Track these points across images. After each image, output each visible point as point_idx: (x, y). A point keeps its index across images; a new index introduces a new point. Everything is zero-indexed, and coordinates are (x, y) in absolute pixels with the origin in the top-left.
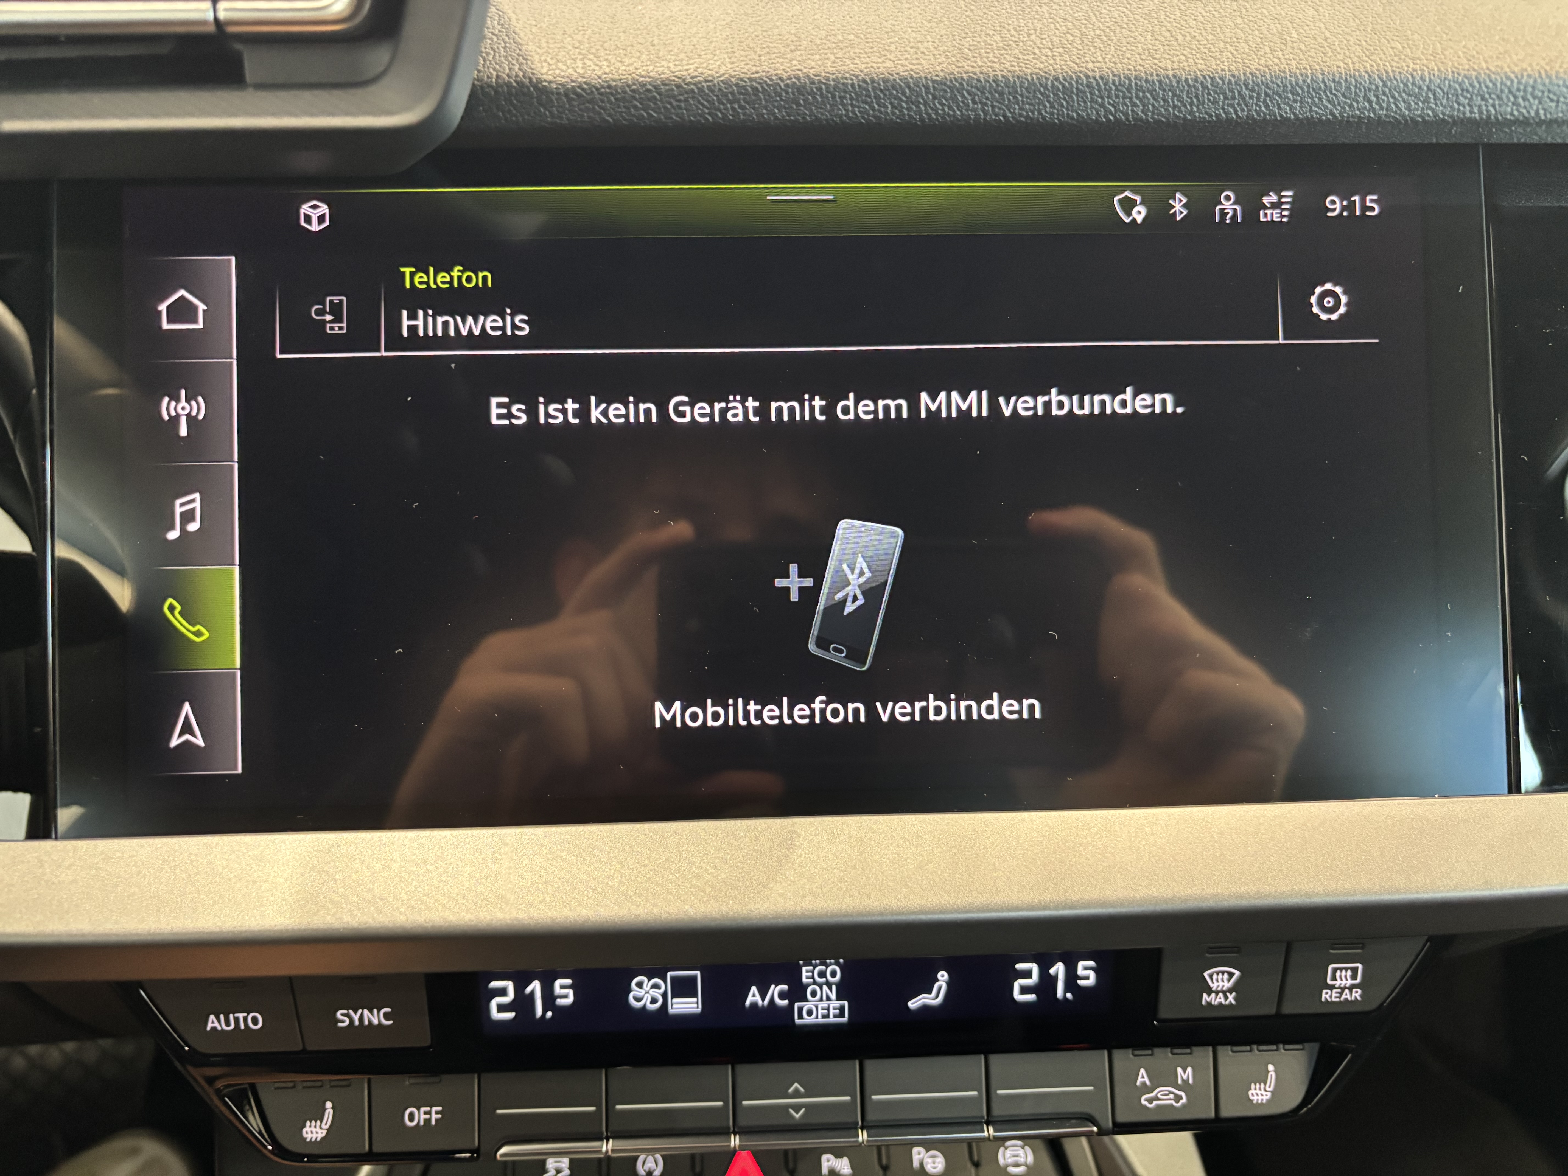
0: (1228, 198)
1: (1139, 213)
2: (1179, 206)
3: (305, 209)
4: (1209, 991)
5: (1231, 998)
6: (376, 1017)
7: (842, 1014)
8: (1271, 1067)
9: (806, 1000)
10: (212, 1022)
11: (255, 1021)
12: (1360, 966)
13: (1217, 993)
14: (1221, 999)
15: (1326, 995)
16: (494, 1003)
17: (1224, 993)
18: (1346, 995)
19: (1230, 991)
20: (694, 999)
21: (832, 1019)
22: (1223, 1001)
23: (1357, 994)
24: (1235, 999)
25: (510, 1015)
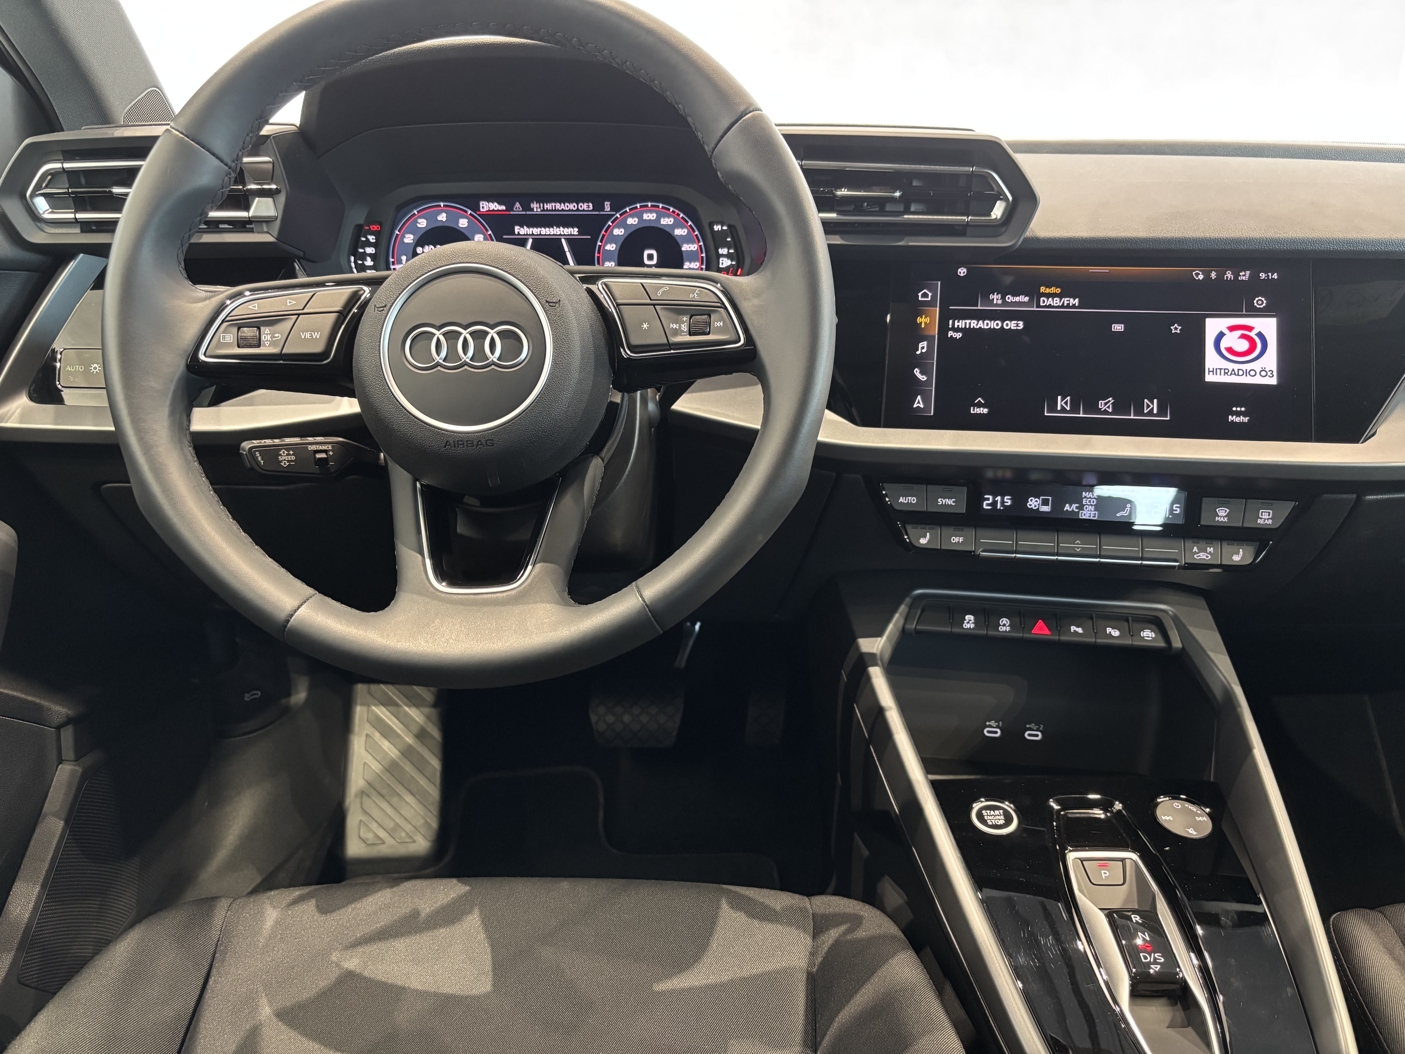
0: (1229, 273)
1: (1201, 277)
2: (1213, 275)
3: (959, 270)
4: (1218, 516)
5: (1226, 519)
6: (950, 502)
7: (1095, 517)
8: (1241, 550)
9: (1084, 510)
10: (901, 500)
11: (914, 500)
12: (1271, 511)
13: (1221, 517)
14: (1222, 519)
15: (1259, 521)
16: (985, 503)
17: (1224, 517)
18: (1266, 522)
19: (1226, 516)
20: (1048, 507)
21: (1091, 518)
22: (1223, 520)
23: (1270, 522)
24: (1227, 519)
25: (989, 508)
